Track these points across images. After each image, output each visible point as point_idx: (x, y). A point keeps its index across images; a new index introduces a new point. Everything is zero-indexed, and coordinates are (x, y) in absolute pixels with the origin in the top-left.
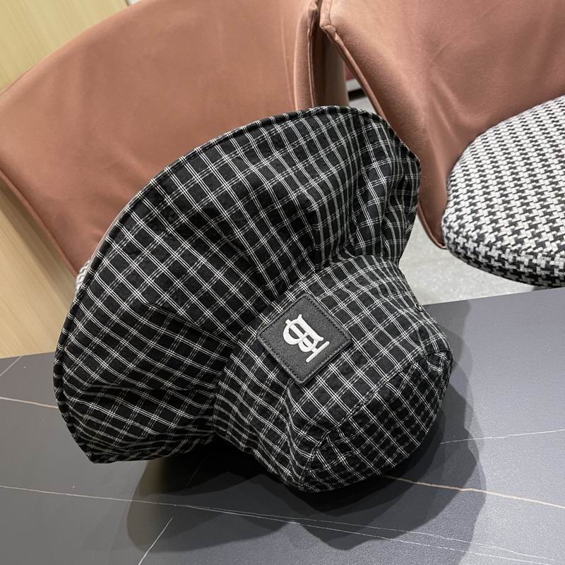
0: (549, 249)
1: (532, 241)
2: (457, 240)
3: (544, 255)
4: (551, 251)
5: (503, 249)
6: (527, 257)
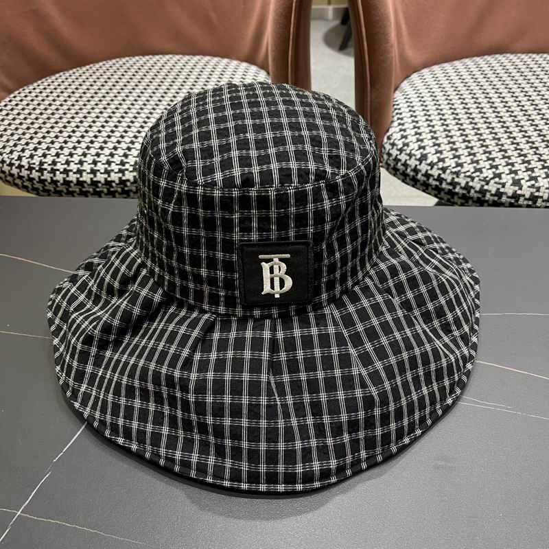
2: (399, 157)
3: (480, 180)
4: (487, 177)
5: (444, 170)
6: (465, 179)
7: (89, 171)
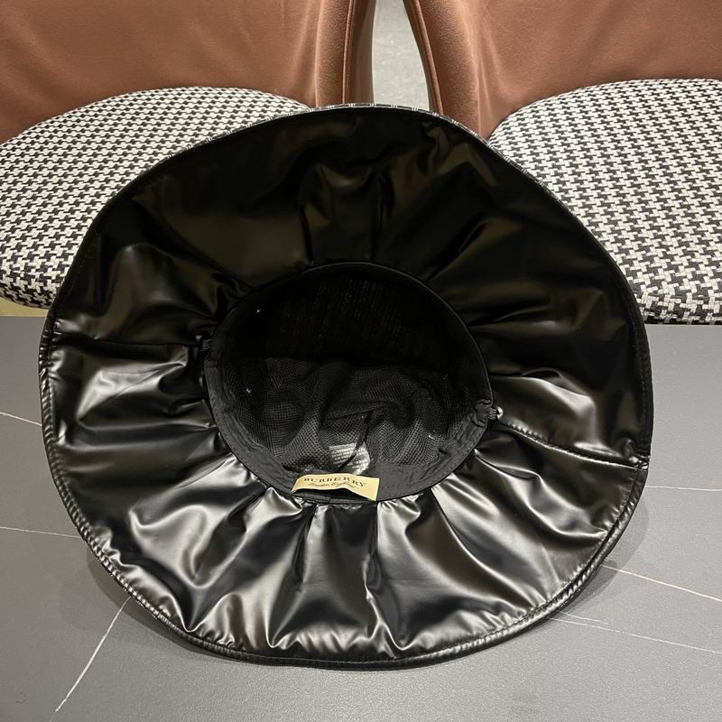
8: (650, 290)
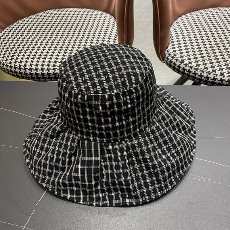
0: (209, 70)
1: (203, 66)
2: (172, 60)
3: (206, 72)
5: (191, 67)
6: (200, 72)
7: (40, 69)
8: (228, 75)
